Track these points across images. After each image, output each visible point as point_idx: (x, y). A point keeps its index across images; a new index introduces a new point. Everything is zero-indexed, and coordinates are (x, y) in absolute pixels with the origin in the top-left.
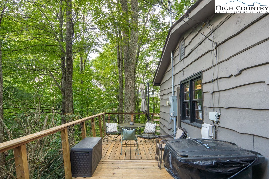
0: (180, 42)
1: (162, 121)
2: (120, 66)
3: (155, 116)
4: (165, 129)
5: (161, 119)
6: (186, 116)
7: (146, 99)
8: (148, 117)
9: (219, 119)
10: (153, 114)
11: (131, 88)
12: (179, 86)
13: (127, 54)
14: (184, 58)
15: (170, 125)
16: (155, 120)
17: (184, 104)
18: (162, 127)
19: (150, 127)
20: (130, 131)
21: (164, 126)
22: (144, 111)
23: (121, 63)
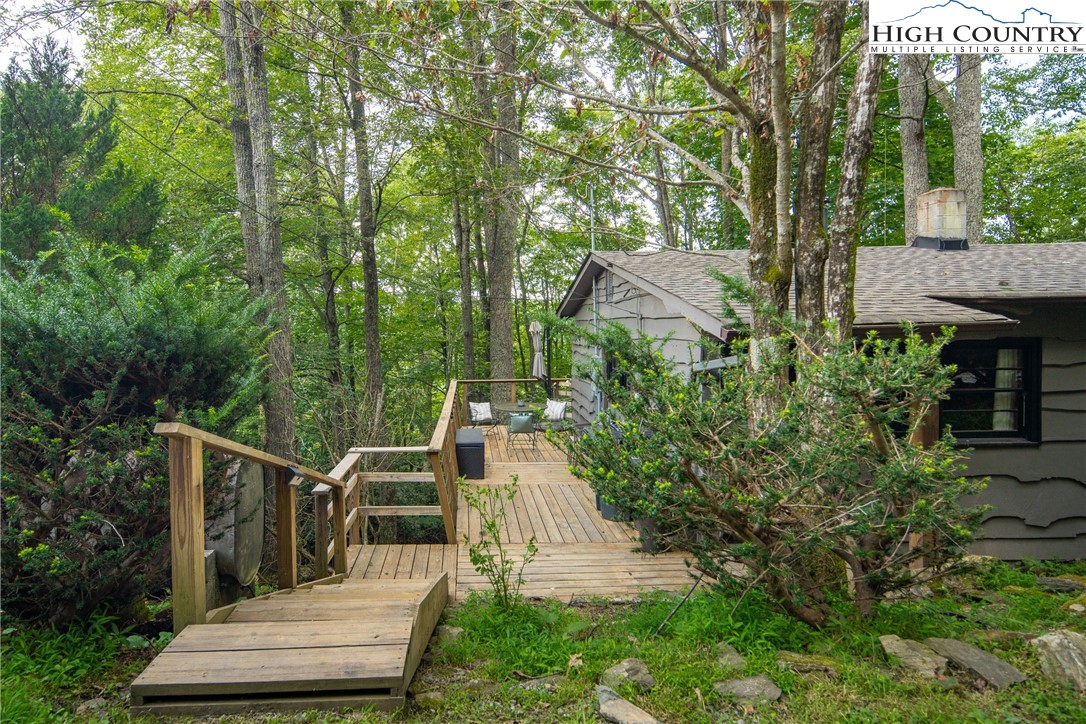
1: (576, 396)
2: (464, 246)
3: (562, 384)
4: (582, 412)
5: (574, 392)
7: (544, 353)
8: (550, 390)
10: (558, 382)
11: (505, 321)
13: (494, 239)
15: (592, 405)
16: (562, 393)
18: (578, 409)
19: (554, 409)
20: (525, 418)
21: (581, 406)
22: (540, 376)
23: (464, 239)
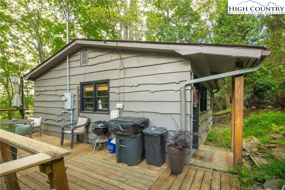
0: (81, 51)
1: (40, 116)
4: (48, 122)
5: (37, 114)
6: (85, 108)
9: (123, 107)
12: (79, 85)
14: (88, 66)
15: (61, 117)
17: (83, 100)
18: (43, 121)
21: (47, 120)
